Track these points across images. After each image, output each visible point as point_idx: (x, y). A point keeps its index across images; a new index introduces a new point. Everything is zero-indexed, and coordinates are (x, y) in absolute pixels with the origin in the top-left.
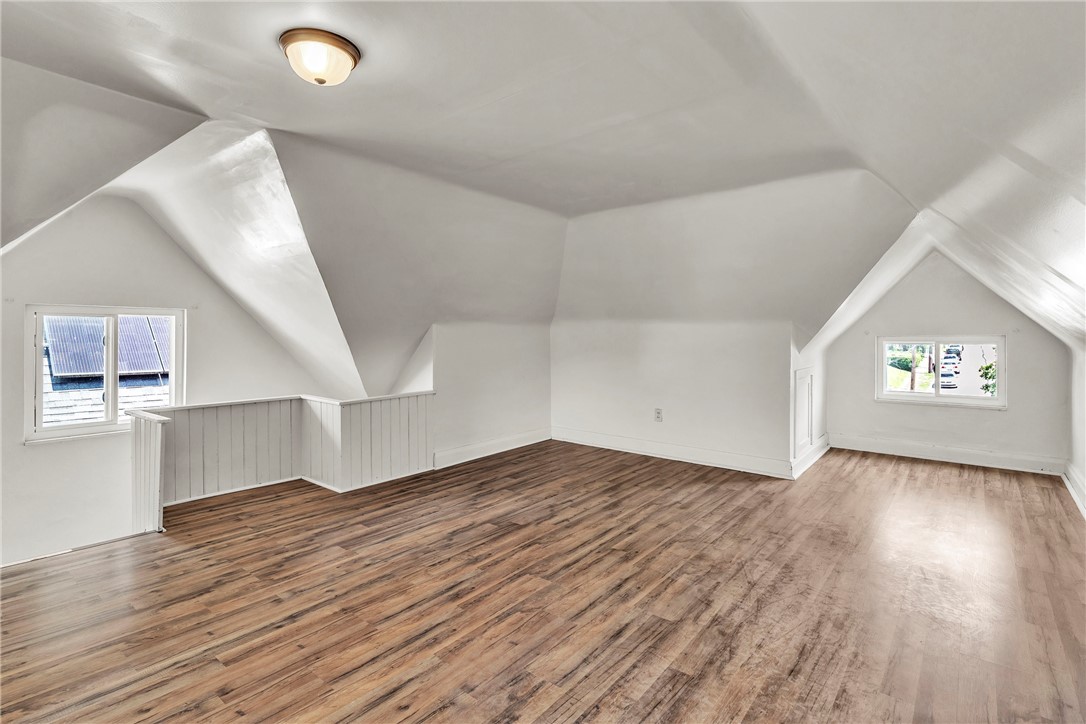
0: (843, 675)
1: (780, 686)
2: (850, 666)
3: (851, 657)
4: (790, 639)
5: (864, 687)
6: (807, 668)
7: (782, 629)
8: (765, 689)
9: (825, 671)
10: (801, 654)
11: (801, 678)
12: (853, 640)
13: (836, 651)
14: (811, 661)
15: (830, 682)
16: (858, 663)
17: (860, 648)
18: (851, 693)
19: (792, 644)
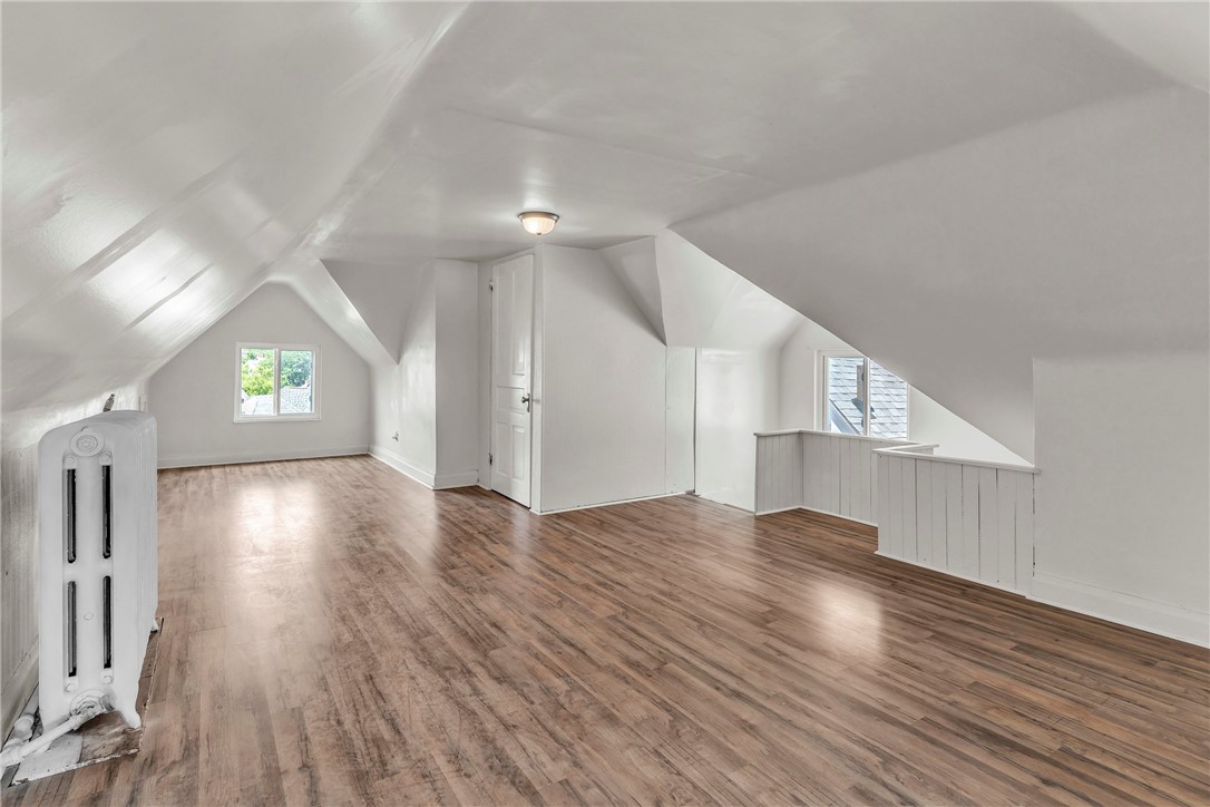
0: (336, 700)
1: (369, 666)
2: (337, 710)
3: (342, 718)
4: (401, 698)
5: (315, 702)
6: (365, 688)
7: (418, 703)
8: (374, 659)
9: (351, 693)
10: (379, 693)
11: (360, 678)
12: (353, 736)
13: (358, 715)
14: (367, 694)
15: (340, 689)
16: (332, 718)
17: (341, 732)
18: (321, 692)
19: (396, 697)
